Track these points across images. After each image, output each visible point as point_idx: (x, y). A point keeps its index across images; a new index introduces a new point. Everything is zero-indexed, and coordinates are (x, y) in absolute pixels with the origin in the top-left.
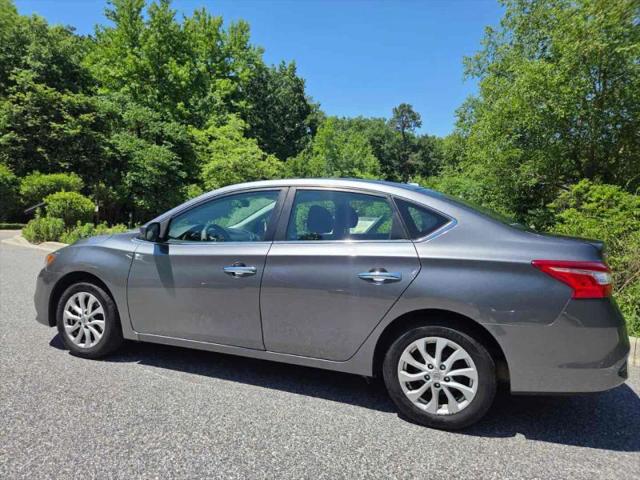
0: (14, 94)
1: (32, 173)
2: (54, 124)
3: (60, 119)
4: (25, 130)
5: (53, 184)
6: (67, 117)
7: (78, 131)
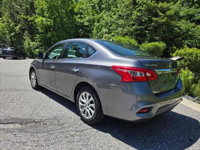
0: (138, 7)
1: (144, 43)
2: (154, 18)
3: (157, 16)
4: (141, 23)
5: (154, 47)
6: (160, 14)
7: (165, 20)
